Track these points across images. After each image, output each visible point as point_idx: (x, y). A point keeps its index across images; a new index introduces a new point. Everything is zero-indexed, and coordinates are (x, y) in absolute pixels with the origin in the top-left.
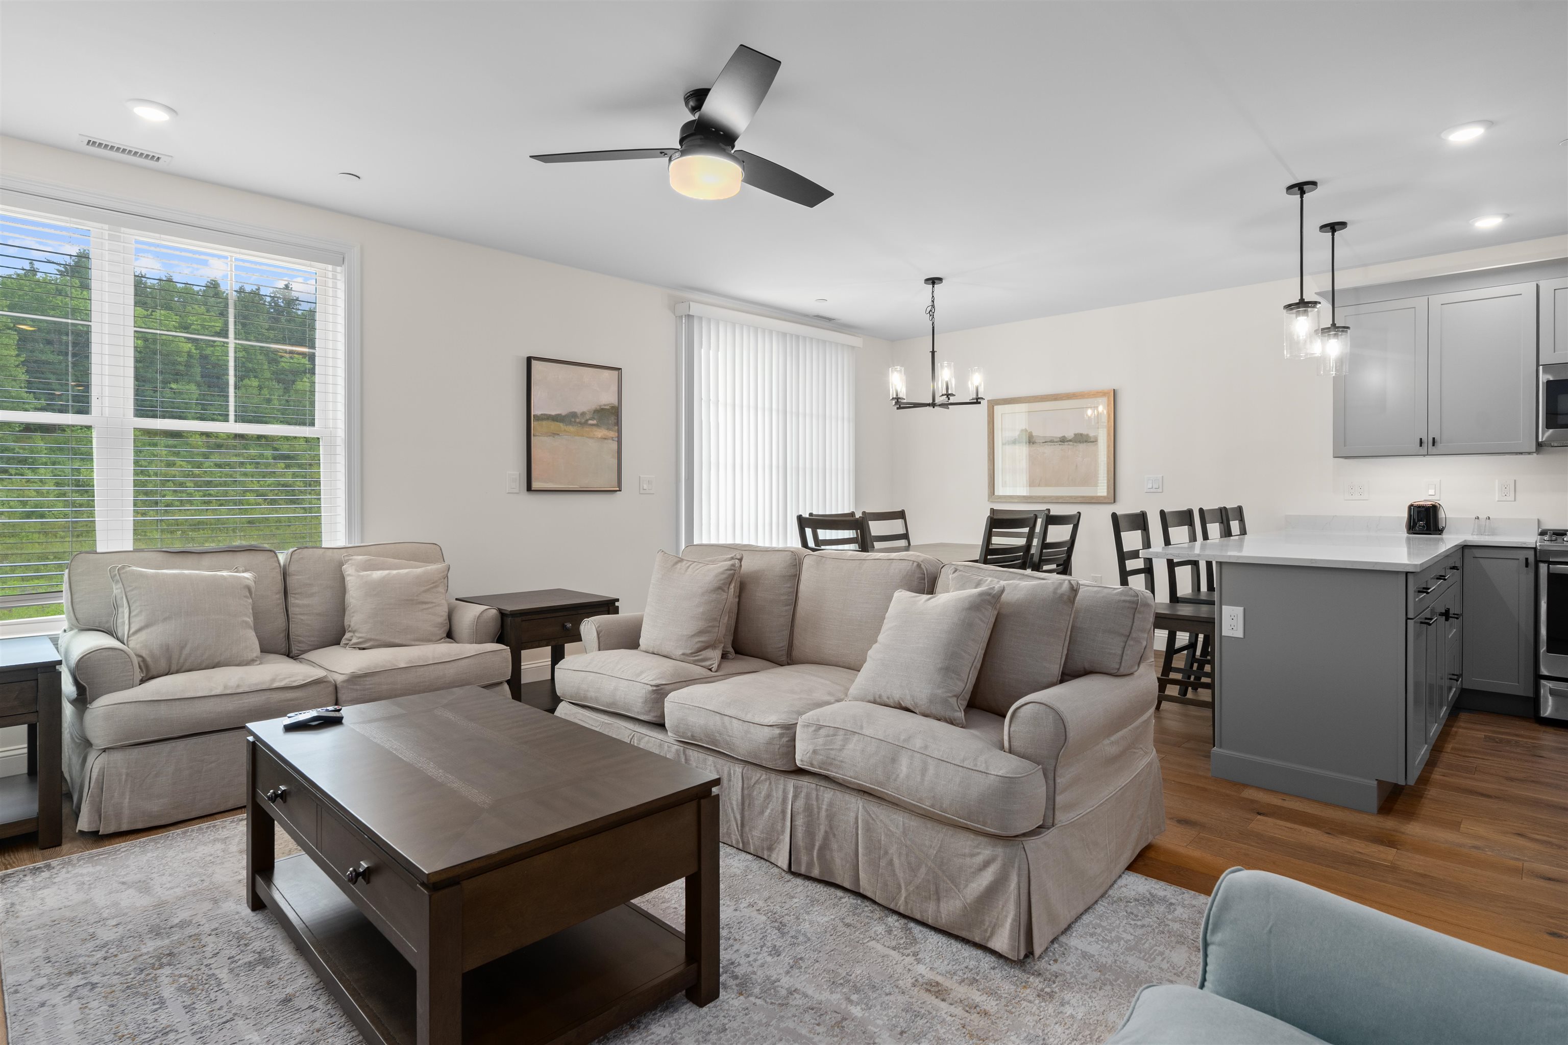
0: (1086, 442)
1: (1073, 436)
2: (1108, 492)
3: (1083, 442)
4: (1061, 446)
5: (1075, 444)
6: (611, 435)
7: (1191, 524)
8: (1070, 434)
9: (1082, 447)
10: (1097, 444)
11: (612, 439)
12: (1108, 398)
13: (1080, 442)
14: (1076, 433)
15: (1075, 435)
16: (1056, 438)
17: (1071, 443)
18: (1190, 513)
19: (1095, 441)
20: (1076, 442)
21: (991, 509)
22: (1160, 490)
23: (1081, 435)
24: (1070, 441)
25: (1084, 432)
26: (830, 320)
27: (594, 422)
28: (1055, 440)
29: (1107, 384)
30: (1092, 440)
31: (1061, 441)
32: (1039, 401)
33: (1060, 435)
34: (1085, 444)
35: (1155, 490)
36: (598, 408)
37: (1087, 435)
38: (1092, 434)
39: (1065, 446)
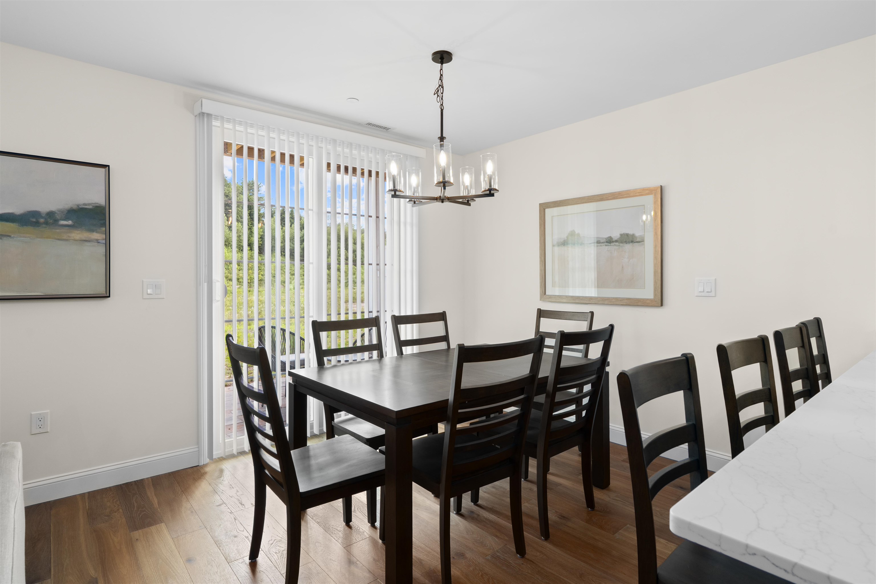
0: (632, 242)
1: (619, 236)
2: (655, 295)
3: (629, 242)
4: (607, 247)
5: (621, 244)
6: (96, 238)
7: (766, 361)
8: (616, 235)
9: (628, 247)
10: (644, 244)
11: (97, 241)
12: (655, 195)
13: (626, 242)
14: (622, 233)
15: (621, 235)
16: (603, 238)
17: (617, 244)
18: (763, 340)
19: (641, 241)
20: (622, 243)
21: (538, 309)
22: (713, 294)
23: (627, 235)
24: (616, 241)
25: (630, 232)
26: (386, 129)
27: (70, 222)
28: (602, 241)
29: (654, 182)
30: (638, 240)
31: (607, 242)
32: (586, 202)
33: (606, 236)
34: (631, 244)
35: (707, 294)
36: (75, 207)
37: (633, 235)
38: (638, 233)
39: (613, 248)
